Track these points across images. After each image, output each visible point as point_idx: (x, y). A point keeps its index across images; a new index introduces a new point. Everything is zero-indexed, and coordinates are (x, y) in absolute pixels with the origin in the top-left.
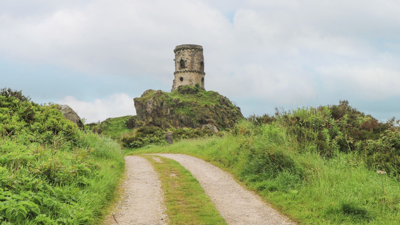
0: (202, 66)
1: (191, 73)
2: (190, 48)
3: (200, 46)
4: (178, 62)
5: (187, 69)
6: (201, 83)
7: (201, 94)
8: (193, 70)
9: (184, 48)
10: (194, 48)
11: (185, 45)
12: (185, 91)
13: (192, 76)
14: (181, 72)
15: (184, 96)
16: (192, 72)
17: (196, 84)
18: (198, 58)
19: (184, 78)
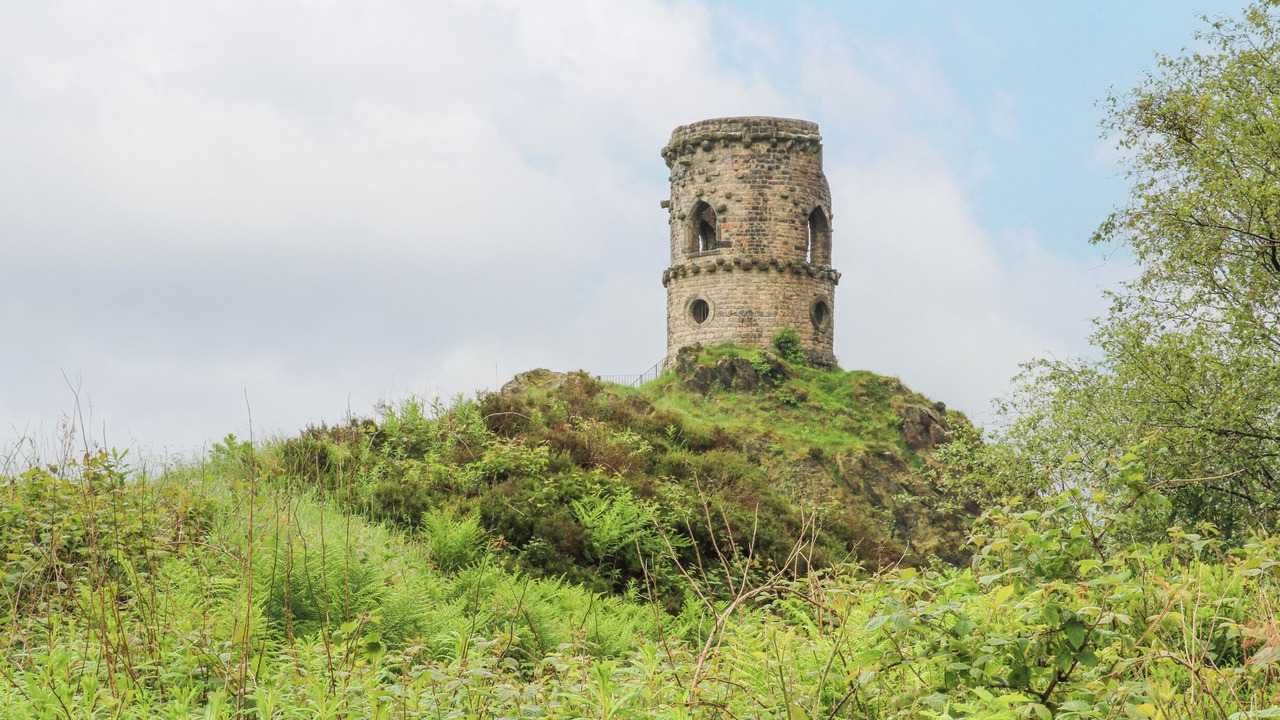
0: (820, 237)
1: (748, 276)
2: (747, 139)
3: (804, 126)
4: (683, 218)
5: (727, 255)
6: (810, 326)
7: (802, 390)
8: (761, 257)
9: (713, 140)
10: (766, 139)
11: (720, 122)
12: (714, 378)
13: (758, 289)
14: (697, 272)
15: (707, 405)
16: (754, 272)
17: (778, 334)
18: (792, 190)
19: (710, 304)
